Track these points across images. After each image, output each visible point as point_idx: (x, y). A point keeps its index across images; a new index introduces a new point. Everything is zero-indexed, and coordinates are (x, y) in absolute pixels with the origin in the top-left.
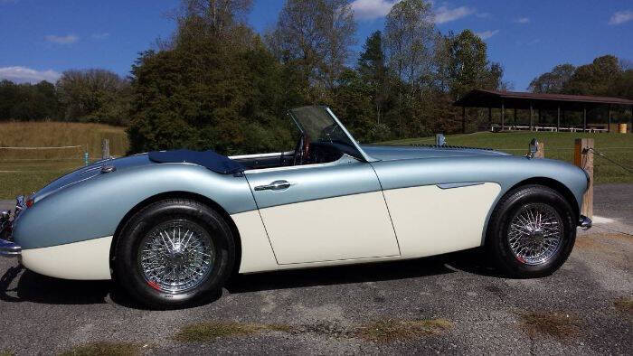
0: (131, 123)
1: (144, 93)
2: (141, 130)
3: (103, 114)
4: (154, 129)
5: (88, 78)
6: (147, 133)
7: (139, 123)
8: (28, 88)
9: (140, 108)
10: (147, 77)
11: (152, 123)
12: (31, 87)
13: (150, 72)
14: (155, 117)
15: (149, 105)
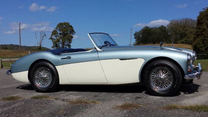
0: (194, 43)
1: (200, 29)
2: (199, 46)
3: (187, 39)
4: (205, 46)
5: (181, 23)
6: (201, 47)
7: (197, 43)
8: (155, 29)
9: (198, 36)
10: (201, 21)
11: (203, 43)
12: (157, 28)
13: (202, 19)
14: (205, 40)
15: (203, 34)
